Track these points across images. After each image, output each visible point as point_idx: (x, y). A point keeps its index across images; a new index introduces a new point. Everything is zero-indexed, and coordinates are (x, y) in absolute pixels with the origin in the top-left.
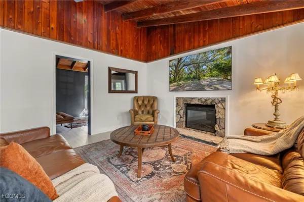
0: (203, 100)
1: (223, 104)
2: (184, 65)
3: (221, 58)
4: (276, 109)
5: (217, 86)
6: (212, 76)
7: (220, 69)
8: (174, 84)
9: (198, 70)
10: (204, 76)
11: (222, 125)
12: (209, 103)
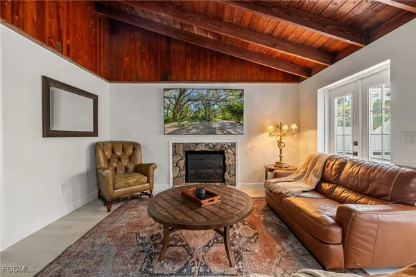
0: (211, 146)
1: (233, 149)
2: (189, 100)
3: (234, 100)
4: (281, 152)
5: (230, 130)
6: (225, 119)
7: (232, 111)
8: (174, 124)
9: (207, 108)
10: (216, 117)
11: (232, 172)
12: (217, 148)
